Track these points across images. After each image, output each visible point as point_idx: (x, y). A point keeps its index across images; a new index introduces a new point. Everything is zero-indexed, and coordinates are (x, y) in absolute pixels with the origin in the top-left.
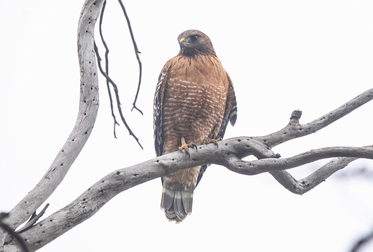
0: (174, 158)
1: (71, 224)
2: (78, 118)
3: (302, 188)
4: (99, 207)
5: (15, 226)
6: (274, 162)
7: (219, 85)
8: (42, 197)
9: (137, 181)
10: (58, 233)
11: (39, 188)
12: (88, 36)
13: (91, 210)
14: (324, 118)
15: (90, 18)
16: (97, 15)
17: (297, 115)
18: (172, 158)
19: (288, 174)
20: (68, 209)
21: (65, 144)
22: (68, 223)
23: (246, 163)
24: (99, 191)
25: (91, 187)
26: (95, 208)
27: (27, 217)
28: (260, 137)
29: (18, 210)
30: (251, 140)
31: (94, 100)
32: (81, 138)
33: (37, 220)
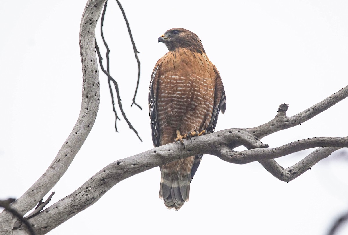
0: (170, 148)
1: (75, 211)
2: (81, 113)
3: (289, 176)
4: (101, 195)
5: (24, 213)
6: (262, 152)
7: (205, 78)
8: (48, 185)
9: (136, 170)
10: (63, 219)
11: (45, 178)
12: (90, 36)
13: (94, 197)
14: (309, 111)
15: (91, 20)
16: (97, 16)
17: (283, 108)
18: (168, 149)
19: (276, 163)
20: (72, 196)
21: (69, 137)
22: (73, 210)
23: (237, 153)
24: (101, 180)
25: (93, 177)
26: (97, 196)
27: (34, 205)
28: (250, 129)
29: (26, 198)
30: (241, 131)
31: (95, 95)
32: (84, 131)
33: (44, 207)
